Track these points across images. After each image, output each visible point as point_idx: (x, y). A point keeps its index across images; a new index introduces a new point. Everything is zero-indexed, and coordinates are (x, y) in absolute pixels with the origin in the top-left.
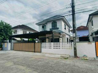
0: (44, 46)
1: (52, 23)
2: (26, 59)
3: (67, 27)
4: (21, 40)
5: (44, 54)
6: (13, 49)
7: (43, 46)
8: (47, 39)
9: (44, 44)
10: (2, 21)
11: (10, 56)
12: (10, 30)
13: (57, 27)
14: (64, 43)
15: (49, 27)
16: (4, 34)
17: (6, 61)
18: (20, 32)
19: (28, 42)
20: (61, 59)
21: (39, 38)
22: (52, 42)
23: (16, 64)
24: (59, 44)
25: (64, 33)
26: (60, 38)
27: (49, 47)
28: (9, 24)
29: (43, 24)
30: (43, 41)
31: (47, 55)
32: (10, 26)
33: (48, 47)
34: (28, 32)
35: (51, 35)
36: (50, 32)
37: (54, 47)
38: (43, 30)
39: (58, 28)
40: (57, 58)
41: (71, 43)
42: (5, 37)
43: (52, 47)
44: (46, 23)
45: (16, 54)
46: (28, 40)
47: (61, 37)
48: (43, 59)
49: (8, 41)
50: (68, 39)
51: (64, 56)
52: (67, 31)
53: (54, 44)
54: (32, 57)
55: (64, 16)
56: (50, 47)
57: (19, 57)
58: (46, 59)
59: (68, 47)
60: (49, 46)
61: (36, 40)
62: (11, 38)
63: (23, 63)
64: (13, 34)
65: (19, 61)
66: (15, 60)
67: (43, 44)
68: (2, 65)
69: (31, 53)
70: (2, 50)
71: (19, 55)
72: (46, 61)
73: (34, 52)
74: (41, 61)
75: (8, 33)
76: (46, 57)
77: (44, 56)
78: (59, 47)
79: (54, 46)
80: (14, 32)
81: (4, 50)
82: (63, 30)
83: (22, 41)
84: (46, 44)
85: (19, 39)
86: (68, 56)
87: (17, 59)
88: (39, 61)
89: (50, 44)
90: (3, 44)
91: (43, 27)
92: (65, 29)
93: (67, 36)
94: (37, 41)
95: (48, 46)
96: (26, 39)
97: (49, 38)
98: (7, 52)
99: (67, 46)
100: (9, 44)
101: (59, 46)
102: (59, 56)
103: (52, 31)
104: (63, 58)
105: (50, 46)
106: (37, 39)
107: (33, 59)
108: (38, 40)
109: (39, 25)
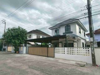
0: (57, 50)
1: (65, 27)
2: (40, 64)
3: (82, 30)
4: (35, 44)
5: (57, 59)
6: (27, 53)
7: (56, 50)
8: (60, 44)
10: (19, 27)
11: (26, 60)
12: (26, 35)
13: (71, 31)
14: (80, 49)
15: (62, 31)
16: (21, 39)
17: (22, 64)
18: (34, 37)
19: (41, 46)
20: (77, 67)
21: (52, 43)
22: (65, 46)
24: (73, 49)
25: (79, 38)
26: (74, 43)
27: (62, 52)
28: (25, 30)
29: (56, 28)
30: (56, 45)
31: (60, 61)
33: (61, 52)
34: (41, 37)
35: (65, 39)
36: (64, 37)
37: (68, 53)
38: (56, 35)
40: (71, 65)
41: (88, 49)
42: (21, 41)
43: (66, 53)
44: (59, 27)
45: (30, 58)
47: (76, 42)
48: (57, 65)
49: (24, 45)
50: (83, 44)
51: (80, 63)
52: (82, 35)
53: (68, 49)
54: (45, 62)
55: (78, 19)
56: (64, 52)
57: (33, 61)
58: (59, 65)
59: (84, 53)
60: (62, 51)
61: (50, 45)
62: (26, 42)
63: (37, 67)
64: (28, 39)
65: (33, 65)
66: (30, 64)
67: (56, 49)
68: (18, 67)
69: (44, 57)
70: (18, 53)
71: (33, 59)
72: (60, 68)
73: (48, 57)
74: (54, 67)
75: (24, 38)
76: (59, 62)
77: (57, 61)
78: (73, 53)
79: (68, 51)
80: (29, 37)
81: (20, 53)
82: (78, 34)
83: (36, 46)
84: (59, 49)
85: (33, 43)
86: (85, 64)
87: (32, 63)
88: (52, 67)
89: (64, 49)
90: (19, 47)
91: (56, 31)
92: (80, 32)
94: (50, 46)
95: (61, 51)
96: (40, 44)
97: (62, 43)
98: (23, 55)
99: (83, 51)
100: (25, 48)
101: (73, 51)
102: (74, 63)
103: (66, 35)
104: (78, 65)
105: (64, 51)
106: (50, 43)
107: (46, 64)
108: (51, 44)
109: (52, 29)
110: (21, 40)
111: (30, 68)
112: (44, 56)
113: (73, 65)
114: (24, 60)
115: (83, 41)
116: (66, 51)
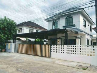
0: (54, 49)
1: (66, 18)
2: (32, 65)
3: (87, 23)
4: (27, 40)
5: (54, 60)
6: (17, 51)
7: (52, 49)
8: (58, 40)
9: (54, 47)
10: (5, 17)
11: (13, 60)
12: (14, 28)
13: (73, 24)
14: (83, 47)
15: (61, 24)
16: (8, 33)
17: (8, 65)
18: (26, 30)
19: (35, 43)
20: (78, 69)
21: (48, 38)
23: (19, 70)
24: (74, 47)
25: (83, 33)
26: (77, 40)
27: (61, 51)
28: (13, 21)
29: (54, 20)
30: (54, 42)
31: (57, 62)
32: (14, 23)
33: (59, 51)
34: (35, 31)
35: (64, 35)
36: (63, 31)
37: (68, 52)
38: (54, 28)
39: (74, 26)
40: (71, 67)
41: (94, 47)
42: (8, 37)
43: (65, 51)
44: (59, 19)
45: (19, 58)
46: (35, 41)
47: (79, 38)
48: (53, 66)
49: (12, 41)
50: (88, 40)
51: (82, 65)
52: (87, 30)
53: (68, 47)
54: (38, 64)
55: (83, 9)
56: (63, 51)
57: (23, 62)
58: (56, 67)
59: (88, 52)
60: (61, 49)
61: (45, 41)
62: (15, 38)
64: (18, 33)
65: (22, 67)
66: (19, 65)
67: (52, 47)
68: (3, 70)
70: (5, 51)
71: (23, 60)
72: (56, 71)
73: (42, 56)
74: (49, 69)
75: (12, 32)
76: (56, 64)
77: (54, 63)
78: (74, 52)
79: (68, 49)
80: (19, 31)
81: (7, 52)
82: (82, 28)
83: (28, 42)
84: (57, 47)
85: (24, 39)
86: (89, 66)
87: (20, 64)
88: (47, 70)
89: (63, 47)
90: (6, 44)
91: (54, 24)
92: (85, 26)
93: (87, 37)
94: (45, 43)
95: (59, 49)
96: (33, 40)
97: (61, 39)
98: (10, 54)
99: (87, 50)
100: (13, 45)
101: (74, 50)
102: (75, 64)
103: (65, 29)
104: (80, 68)
105: (63, 49)
106: (45, 40)
107: (39, 65)
108: (47, 41)
109: (49, 21)
110: (8, 35)
111: (17, 70)
112: (38, 56)
113: (74, 67)
114: (11, 61)
115: (89, 37)
116: (65, 49)
